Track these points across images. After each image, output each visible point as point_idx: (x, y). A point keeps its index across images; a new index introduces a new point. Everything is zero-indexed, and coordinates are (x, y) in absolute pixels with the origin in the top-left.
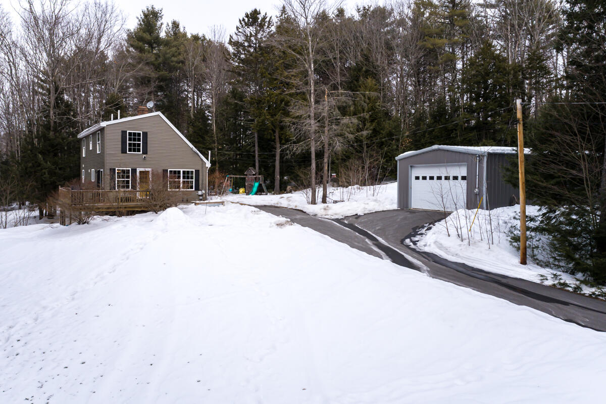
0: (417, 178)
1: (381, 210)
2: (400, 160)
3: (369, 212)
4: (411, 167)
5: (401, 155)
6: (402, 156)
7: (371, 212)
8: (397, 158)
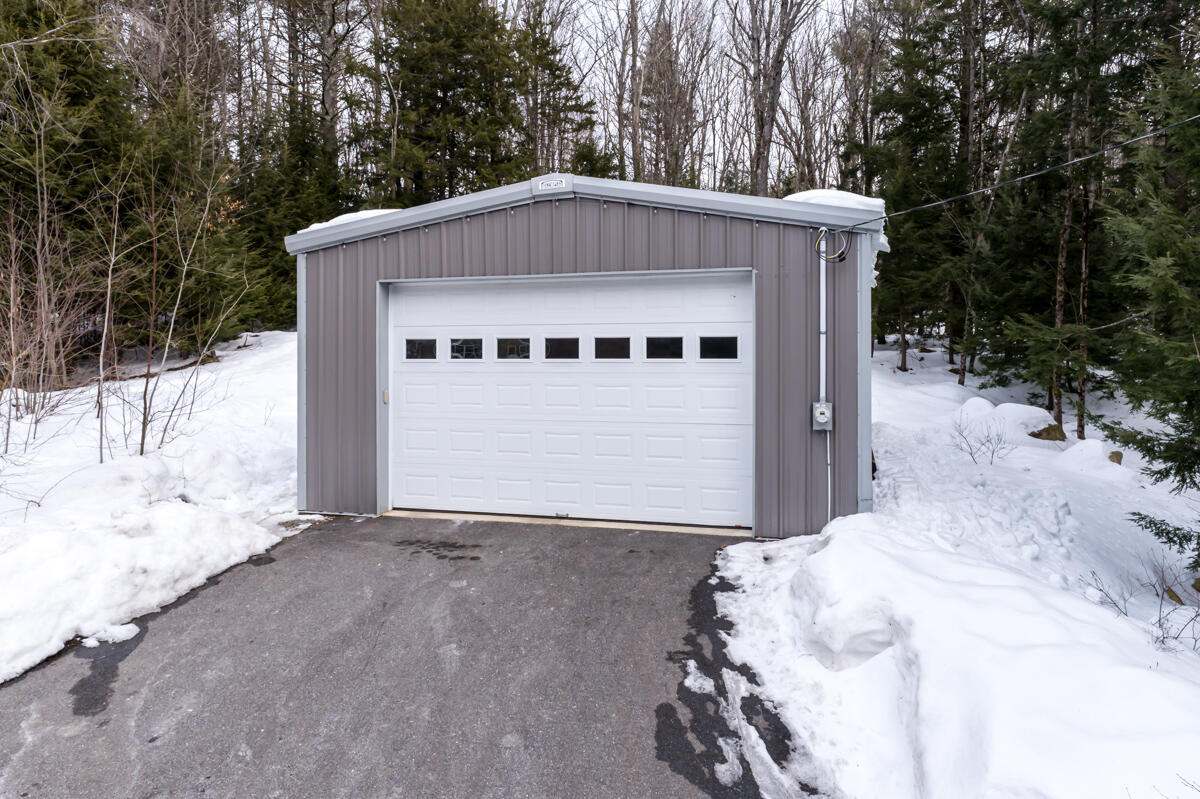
0: (421, 349)
1: (240, 556)
2: (311, 253)
3: (170, 596)
4: (386, 287)
5: (315, 227)
6: (318, 232)
7: (183, 588)
8: (292, 243)
